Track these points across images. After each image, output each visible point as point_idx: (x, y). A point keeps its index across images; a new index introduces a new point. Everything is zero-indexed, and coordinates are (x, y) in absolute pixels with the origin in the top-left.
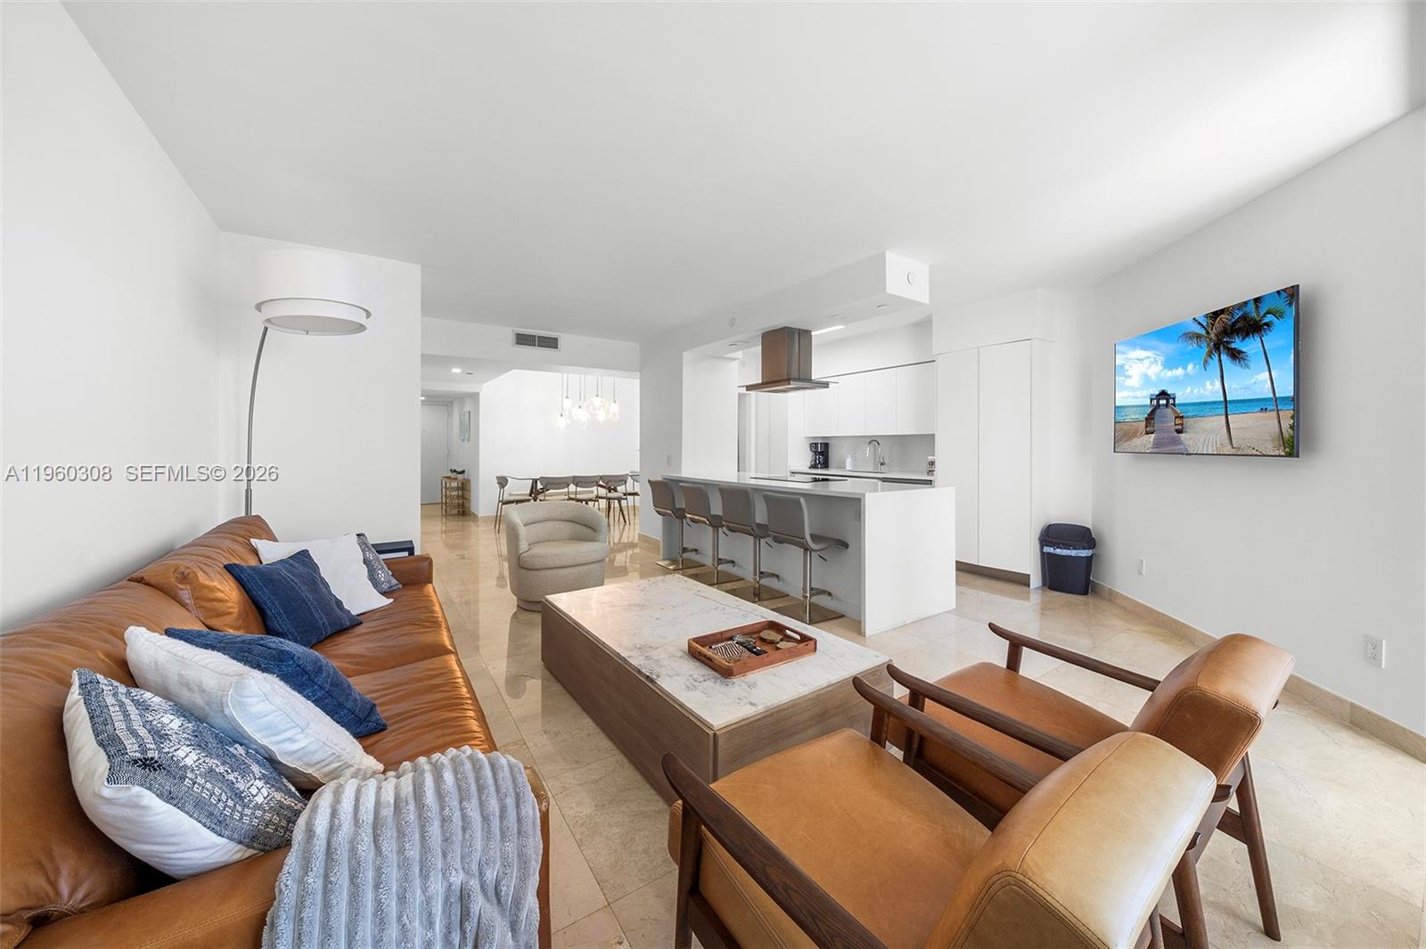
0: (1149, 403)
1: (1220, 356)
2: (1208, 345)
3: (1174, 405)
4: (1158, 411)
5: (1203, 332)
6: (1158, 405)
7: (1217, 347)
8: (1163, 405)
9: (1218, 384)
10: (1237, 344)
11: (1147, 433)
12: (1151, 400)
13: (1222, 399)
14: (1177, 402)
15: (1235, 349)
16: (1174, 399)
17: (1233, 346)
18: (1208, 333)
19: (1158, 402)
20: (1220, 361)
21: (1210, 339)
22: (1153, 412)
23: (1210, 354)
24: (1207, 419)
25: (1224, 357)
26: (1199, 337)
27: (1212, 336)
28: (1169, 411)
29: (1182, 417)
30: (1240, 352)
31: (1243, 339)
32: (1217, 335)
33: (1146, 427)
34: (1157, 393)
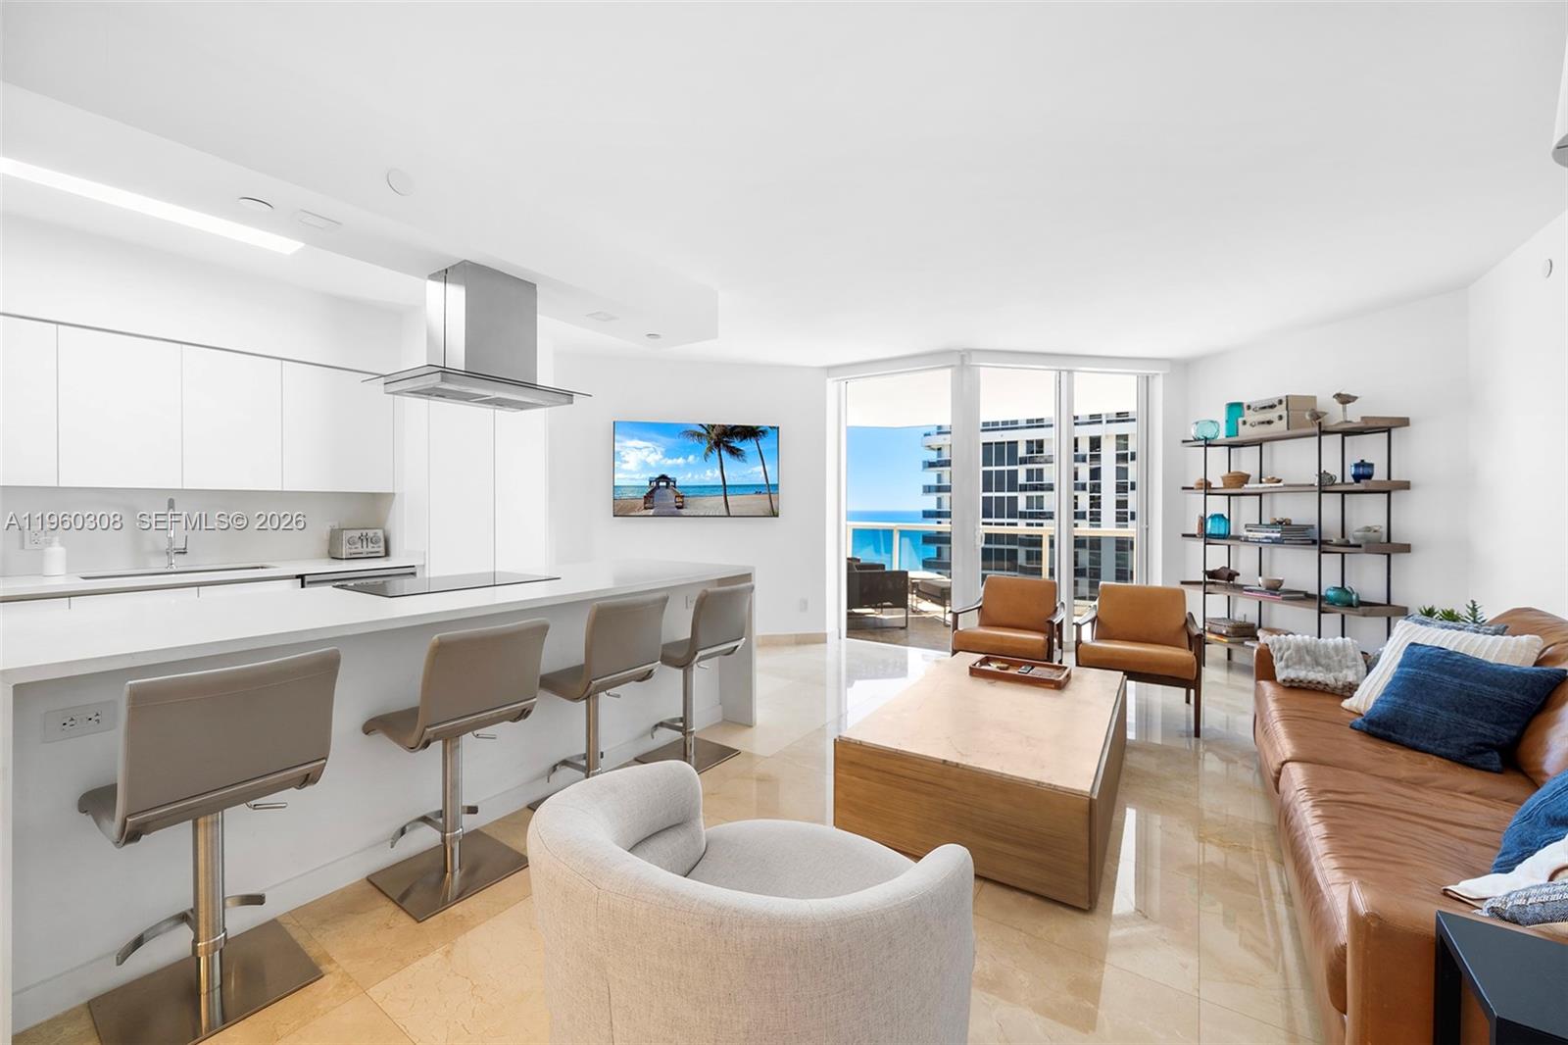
0: (648, 484)
1: (720, 451)
2: (709, 442)
3: (675, 486)
4: (658, 491)
5: (705, 432)
6: (658, 487)
7: (717, 444)
8: (663, 486)
9: (718, 472)
10: (736, 443)
11: (646, 508)
12: (650, 482)
13: (721, 484)
14: (677, 484)
15: (734, 447)
16: (675, 482)
17: (732, 445)
18: (708, 433)
19: (658, 483)
20: (720, 455)
21: (711, 438)
22: (652, 492)
23: (710, 449)
24: (707, 499)
25: (724, 453)
26: (700, 435)
27: (713, 435)
28: (669, 491)
29: (683, 497)
30: (738, 450)
31: (741, 440)
32: (717, 436)
33: (645, 503)
34: (657, 476)
